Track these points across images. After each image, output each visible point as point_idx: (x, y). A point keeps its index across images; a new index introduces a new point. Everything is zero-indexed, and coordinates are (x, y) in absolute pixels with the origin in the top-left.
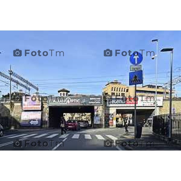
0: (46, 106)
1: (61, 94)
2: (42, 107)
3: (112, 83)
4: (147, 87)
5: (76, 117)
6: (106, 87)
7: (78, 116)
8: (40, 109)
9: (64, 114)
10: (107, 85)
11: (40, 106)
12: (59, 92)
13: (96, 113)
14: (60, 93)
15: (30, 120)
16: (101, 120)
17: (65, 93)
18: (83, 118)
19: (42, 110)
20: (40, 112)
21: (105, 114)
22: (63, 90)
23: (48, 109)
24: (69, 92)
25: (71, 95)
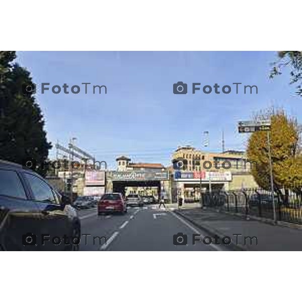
0: (109, 181)
1: (120, 163)
2: (106, 182)
3: (183, 148)
4: (228, 153)
5: (139, 192)
6: (176, 153)
7: (143, 190)
8: (104, 184)
9: (126, 188)
10: (178, 150)
11: (104, 181)
12: (117, 160)
13: (162, 188)
14: (119, 161)
15: (93, 196)
16: (168, 195)
17: (125, 161)
18: (148, 191)
19: (105, 185)
20: (104, 188)
21: (172, 188)
22: (123, 158)
23: (112, 184)
24: (130, 160)
25: (132, 164)
